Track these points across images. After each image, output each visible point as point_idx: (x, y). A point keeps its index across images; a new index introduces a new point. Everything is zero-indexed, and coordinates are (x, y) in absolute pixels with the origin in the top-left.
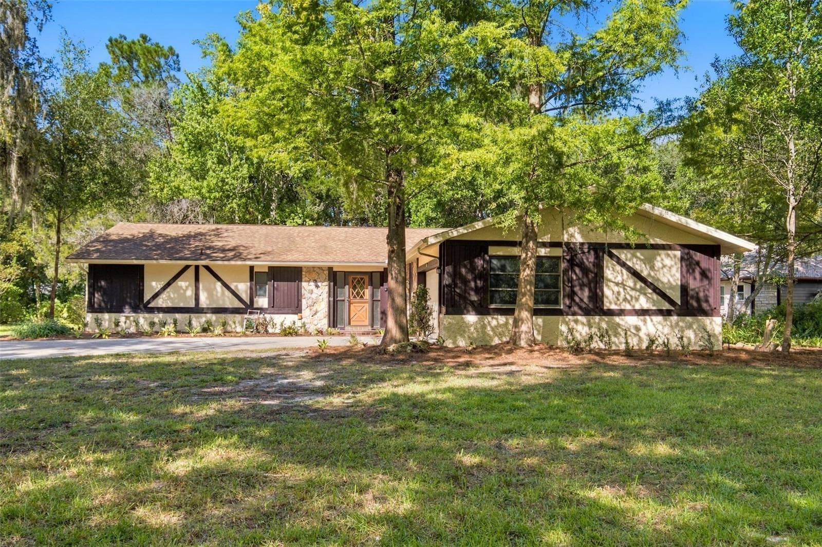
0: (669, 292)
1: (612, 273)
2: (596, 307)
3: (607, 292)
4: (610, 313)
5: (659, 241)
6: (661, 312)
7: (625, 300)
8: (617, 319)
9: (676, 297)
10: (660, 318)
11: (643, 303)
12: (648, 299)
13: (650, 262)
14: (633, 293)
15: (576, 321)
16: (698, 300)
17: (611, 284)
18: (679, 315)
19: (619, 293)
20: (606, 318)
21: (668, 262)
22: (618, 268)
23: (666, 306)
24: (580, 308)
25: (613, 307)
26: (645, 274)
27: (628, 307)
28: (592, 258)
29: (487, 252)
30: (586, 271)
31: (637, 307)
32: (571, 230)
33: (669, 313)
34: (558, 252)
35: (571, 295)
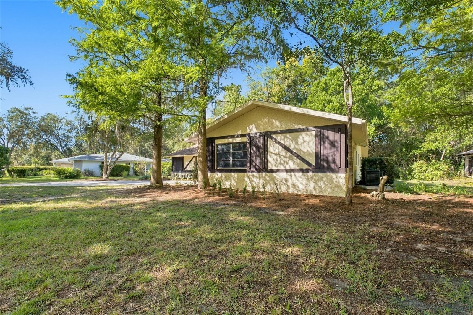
0: (307, 158)
1: (273, 148)
2: (264, 169)
3: (270, 159)
4: (272, 171)
5: (301, 127)
6: (302, 171)
7: (280, 163)
8: (274, 174)
9: (313, 162)
10: (301, 174)
11: (291, 165)
12: (294, 162)
13: (295, 140)
14: (285, 159)
15: (253, 176)
16: (327, 162)
17: (273, 155)
18: (313, 172)
19: (277, 160)
20: (268, 174)
21: (307, 139)
22: (276, 145)
23: (305, 167)
24: (256, 169)
25: (274, 168)
26: (292, 148)
27: (282, 168)
28: (262, 141)
29: (214, 143)
30: (258, 148)
31: (288, 167)
32: (251, 127)
33: (307, 171)
34: (245, 139)
35: (251, 162)
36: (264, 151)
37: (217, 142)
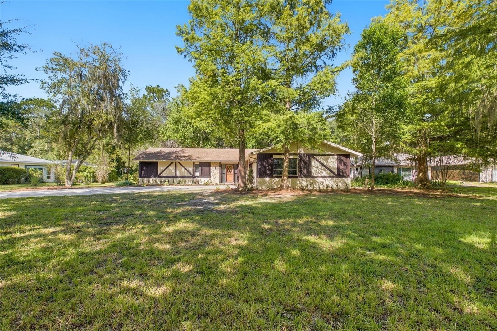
0: (333, 170)
1: (314, 163)
2: (309, 175)
3: (312, 170)
4: (314, 177)
5: (329, 153)
6: (330, 177)
7: (318, 173)
8: (316, 179)
9: (336, 172)
10: (330, 179)
11: (324, 174)
12: (326, 172)
13: (327, 160)
14: (321, 170)
15: (302, 180)
16: (342, 172)
17: (314, 168)
18: (336, 178)
19: (316, 171)
20: (312, 179)
21: (332, 160)
22: (316, 162)
23: (332, 175)
24: (304, 175)
25: (315, 175)
26: (325, 164)
27: (319, 175)
28: (307, 159)
29: (272, 157)
30: (305, 163)
31: (323, 175)
32: (301, 149)
33: (333, 177)
34: (296, 157)
35: (301, 171)
36: (308, 165)
37: (275, 156)
